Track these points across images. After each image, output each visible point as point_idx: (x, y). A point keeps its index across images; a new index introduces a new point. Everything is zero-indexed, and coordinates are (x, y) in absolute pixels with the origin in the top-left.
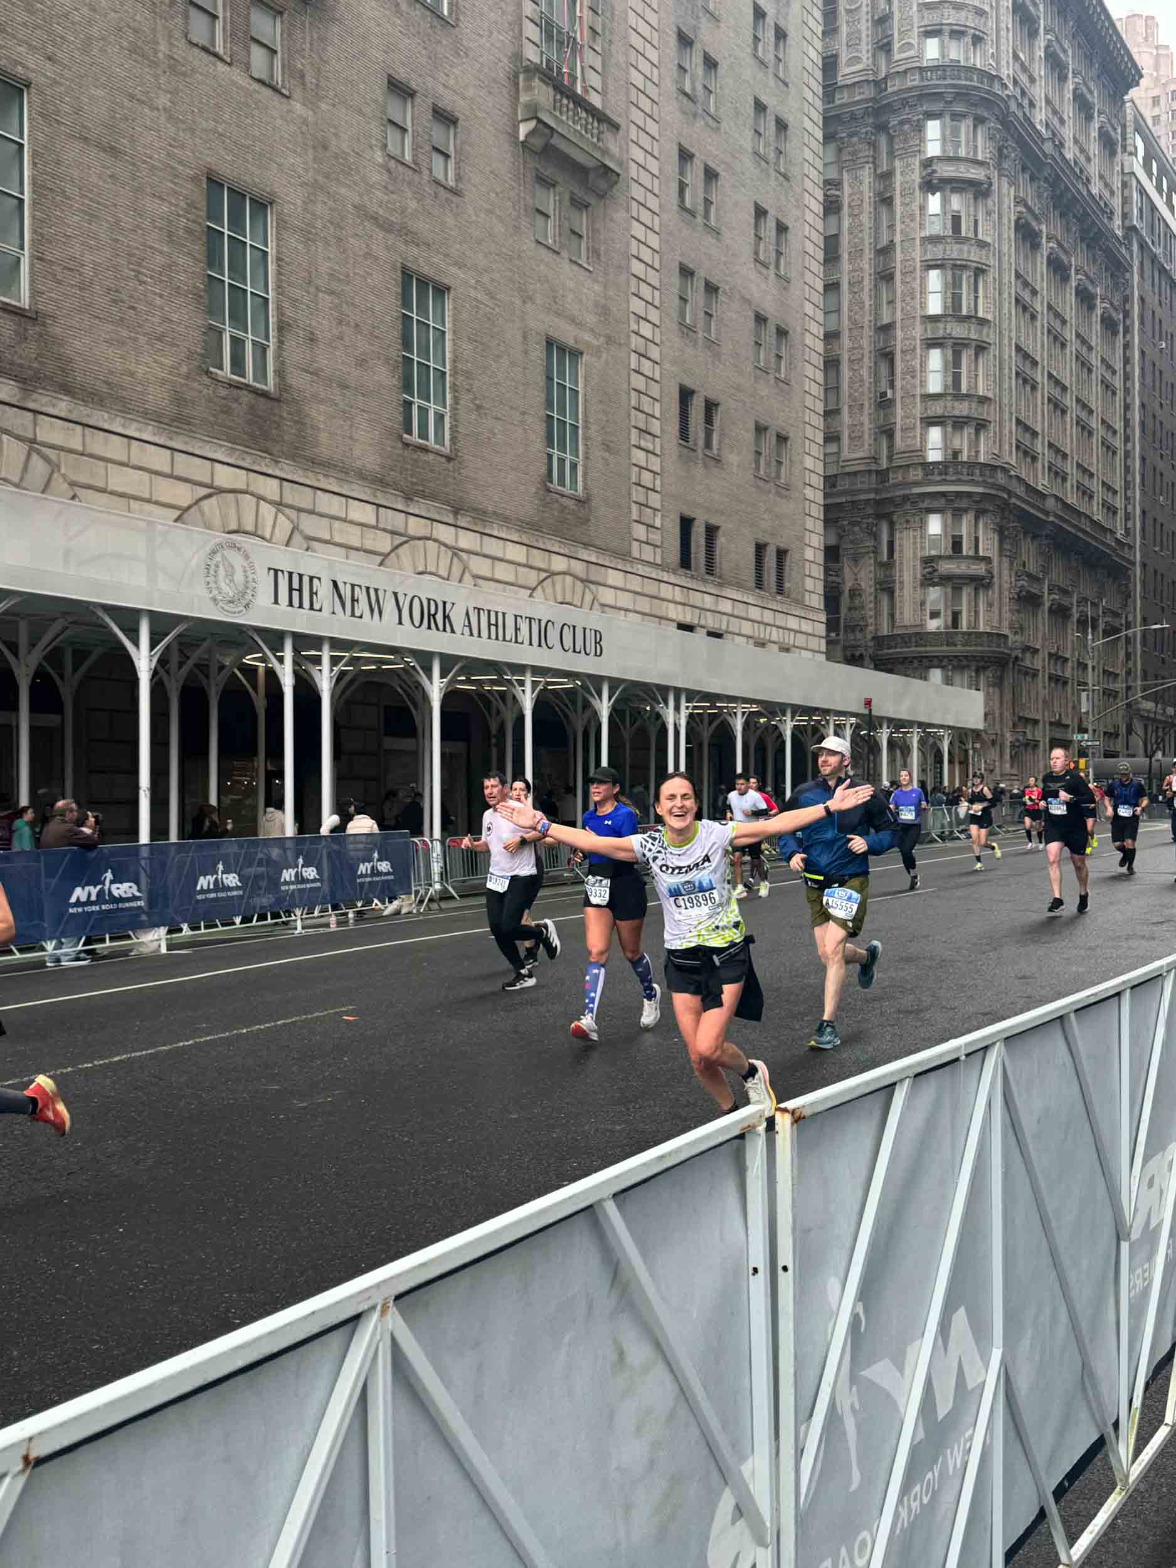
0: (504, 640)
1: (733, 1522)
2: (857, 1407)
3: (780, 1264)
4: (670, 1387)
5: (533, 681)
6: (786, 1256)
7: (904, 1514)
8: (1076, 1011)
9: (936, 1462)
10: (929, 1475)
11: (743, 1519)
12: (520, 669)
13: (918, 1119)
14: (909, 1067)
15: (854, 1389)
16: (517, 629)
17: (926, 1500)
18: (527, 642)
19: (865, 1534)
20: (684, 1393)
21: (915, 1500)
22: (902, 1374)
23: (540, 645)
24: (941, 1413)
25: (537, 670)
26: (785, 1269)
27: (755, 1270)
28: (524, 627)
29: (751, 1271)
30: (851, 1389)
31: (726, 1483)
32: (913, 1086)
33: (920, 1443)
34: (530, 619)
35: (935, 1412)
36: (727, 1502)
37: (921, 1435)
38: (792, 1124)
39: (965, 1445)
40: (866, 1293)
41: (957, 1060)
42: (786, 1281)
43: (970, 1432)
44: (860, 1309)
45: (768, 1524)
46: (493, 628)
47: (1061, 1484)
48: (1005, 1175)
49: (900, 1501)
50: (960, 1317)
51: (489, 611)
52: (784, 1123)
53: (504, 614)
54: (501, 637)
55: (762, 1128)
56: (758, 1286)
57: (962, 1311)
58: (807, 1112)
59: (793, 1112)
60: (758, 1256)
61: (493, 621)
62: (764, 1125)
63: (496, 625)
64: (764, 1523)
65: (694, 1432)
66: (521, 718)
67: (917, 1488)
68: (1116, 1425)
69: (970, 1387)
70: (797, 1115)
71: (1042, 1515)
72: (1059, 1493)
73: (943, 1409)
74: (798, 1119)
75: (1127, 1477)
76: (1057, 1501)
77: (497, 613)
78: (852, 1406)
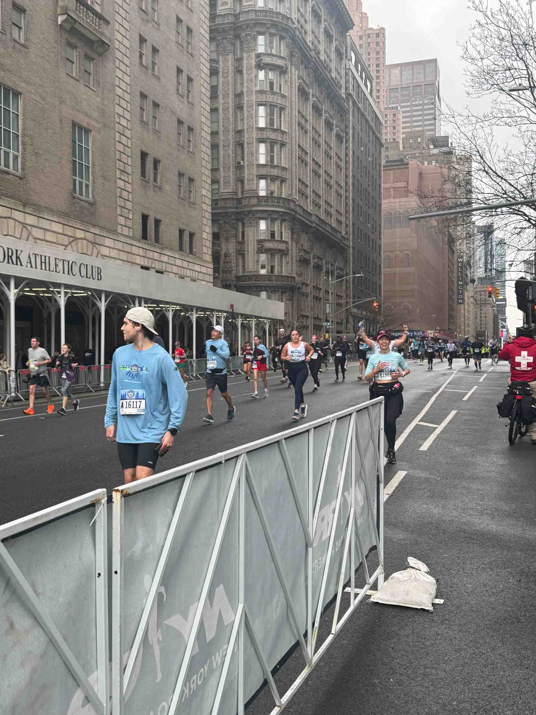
0: (49, 270)
1: (83, 706)
2: (161, 639)
3: (114, 570)
4: (43, 639)
5: (65, 292)
6: (116, 565)
7: (187, 691)
8: (285, 439)
9: (206, 663)
10: (202, 670)
11: (90, 704)
12: (57, 285)
13: (198, 492)
14: (192, 467)
15: (160, 630)
16: (56, 265)
17: (199, 683)
18: (62, 271)
19: (164, 704)
20: (52, 641)
21: (193, 683)
22: (187, 620)
23: (69, 274)
24: (209, 638)
25: (67, 286)
26: (116, 572)
27: (99, 574)
28: (60, 265)
29: (97, 575)
30: (158, 630)
31: (79, 686)
32: (195, 477)
33: (195, 655)
34: (63, 260)
35: (205, 637)
36: (78, 696)
37: (197, 650)
38: (121, 497)
39: (222, 653)
40: (165, 581)
41: (220, 463)
42: (116, 579)
43: (226, 646)
44: (162, 589)
45: (105, 705)
46: (43, 264)
47: (276, 667)
48: (246, 518)
49: (184, 684)
50: (220, 590)
51: (41, 256)
52: (117, 497)
53: (49, 257)
54: (47, 269)
55: (104, 500)
56: (101, 583)
57: (221, 587)
58: (131, 491)
59: (122, 491)
60: (101, 567)
61: (43, 261)
62: (106, 498)
63: (45, 263)
64: (102, 705)
65: (58, 661)
66: (59, 310)
67: (195, 677)
68: (306, 635)
69: (226, 624)
70: (124, 493)
71: (266, 682)
72: (274, 672)
73: (210, 636)
74: (126, 495)
75: (311, 661)
76: (273, 676)
77: (45, 257)
78: (158, 639)
